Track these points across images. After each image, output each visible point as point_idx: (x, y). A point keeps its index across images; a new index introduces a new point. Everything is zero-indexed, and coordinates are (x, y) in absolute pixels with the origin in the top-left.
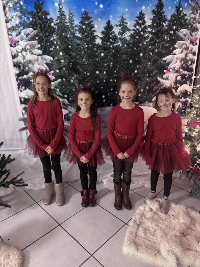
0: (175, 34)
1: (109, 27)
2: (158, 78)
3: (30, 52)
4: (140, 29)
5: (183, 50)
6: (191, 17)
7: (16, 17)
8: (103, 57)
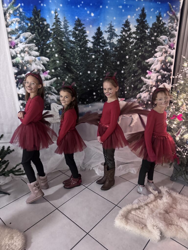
0: (156, 39)
1: (99, 33)
2: (142, 78)
3: (28, 53)
4: (126, 35)
5: (163, 54)
6: (169, 25)
7: (16, 23)
8: (94, 59)
